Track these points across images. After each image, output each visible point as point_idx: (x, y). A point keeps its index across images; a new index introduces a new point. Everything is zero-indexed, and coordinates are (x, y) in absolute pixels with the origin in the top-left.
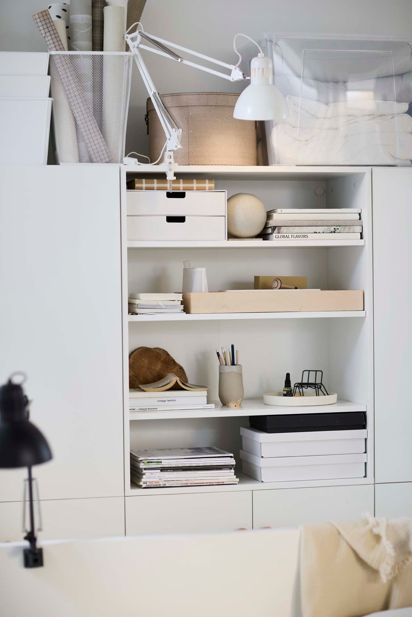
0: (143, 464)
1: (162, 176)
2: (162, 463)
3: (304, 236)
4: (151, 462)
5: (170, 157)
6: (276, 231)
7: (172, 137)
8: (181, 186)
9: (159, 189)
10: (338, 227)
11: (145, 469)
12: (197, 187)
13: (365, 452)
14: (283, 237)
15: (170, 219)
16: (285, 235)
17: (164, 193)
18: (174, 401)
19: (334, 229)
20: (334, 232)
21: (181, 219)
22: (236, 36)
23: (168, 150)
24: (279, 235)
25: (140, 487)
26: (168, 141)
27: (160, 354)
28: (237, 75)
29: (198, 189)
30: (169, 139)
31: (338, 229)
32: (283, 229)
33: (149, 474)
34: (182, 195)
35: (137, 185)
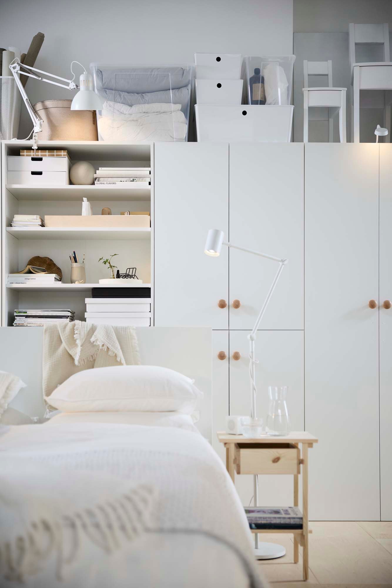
0: (16, 313)
1: (29, 148)
2: (27, 313)
3: (114, 183)
4: (21, 312)
5: (35, 136)
6: (97, 180)
7: (37, 124)
8: (40, 154)
9: (27, 155)
10: (135, 178)
11: (16, 316)
12: (56, 154)
13: (150, 312)
14: (101, 183)
15: (33, 173)
16: (102, 182)
17: (30, 158)
18: (34, 279)
19: (133, 179)
20: (133, 181)
21: (40, 173)
22: (72, 63)
23: (35, 132)
24: (99, 182)
25: (13, 326)
26: (35, 127)
27: (46, 260)
28: (72, 86)
29: (57, 155)
30: (36, 126)
31: (135, 179)
32: (101, 179)
33: (19, 319)
34: (41, 159)
35: (21, 154)
